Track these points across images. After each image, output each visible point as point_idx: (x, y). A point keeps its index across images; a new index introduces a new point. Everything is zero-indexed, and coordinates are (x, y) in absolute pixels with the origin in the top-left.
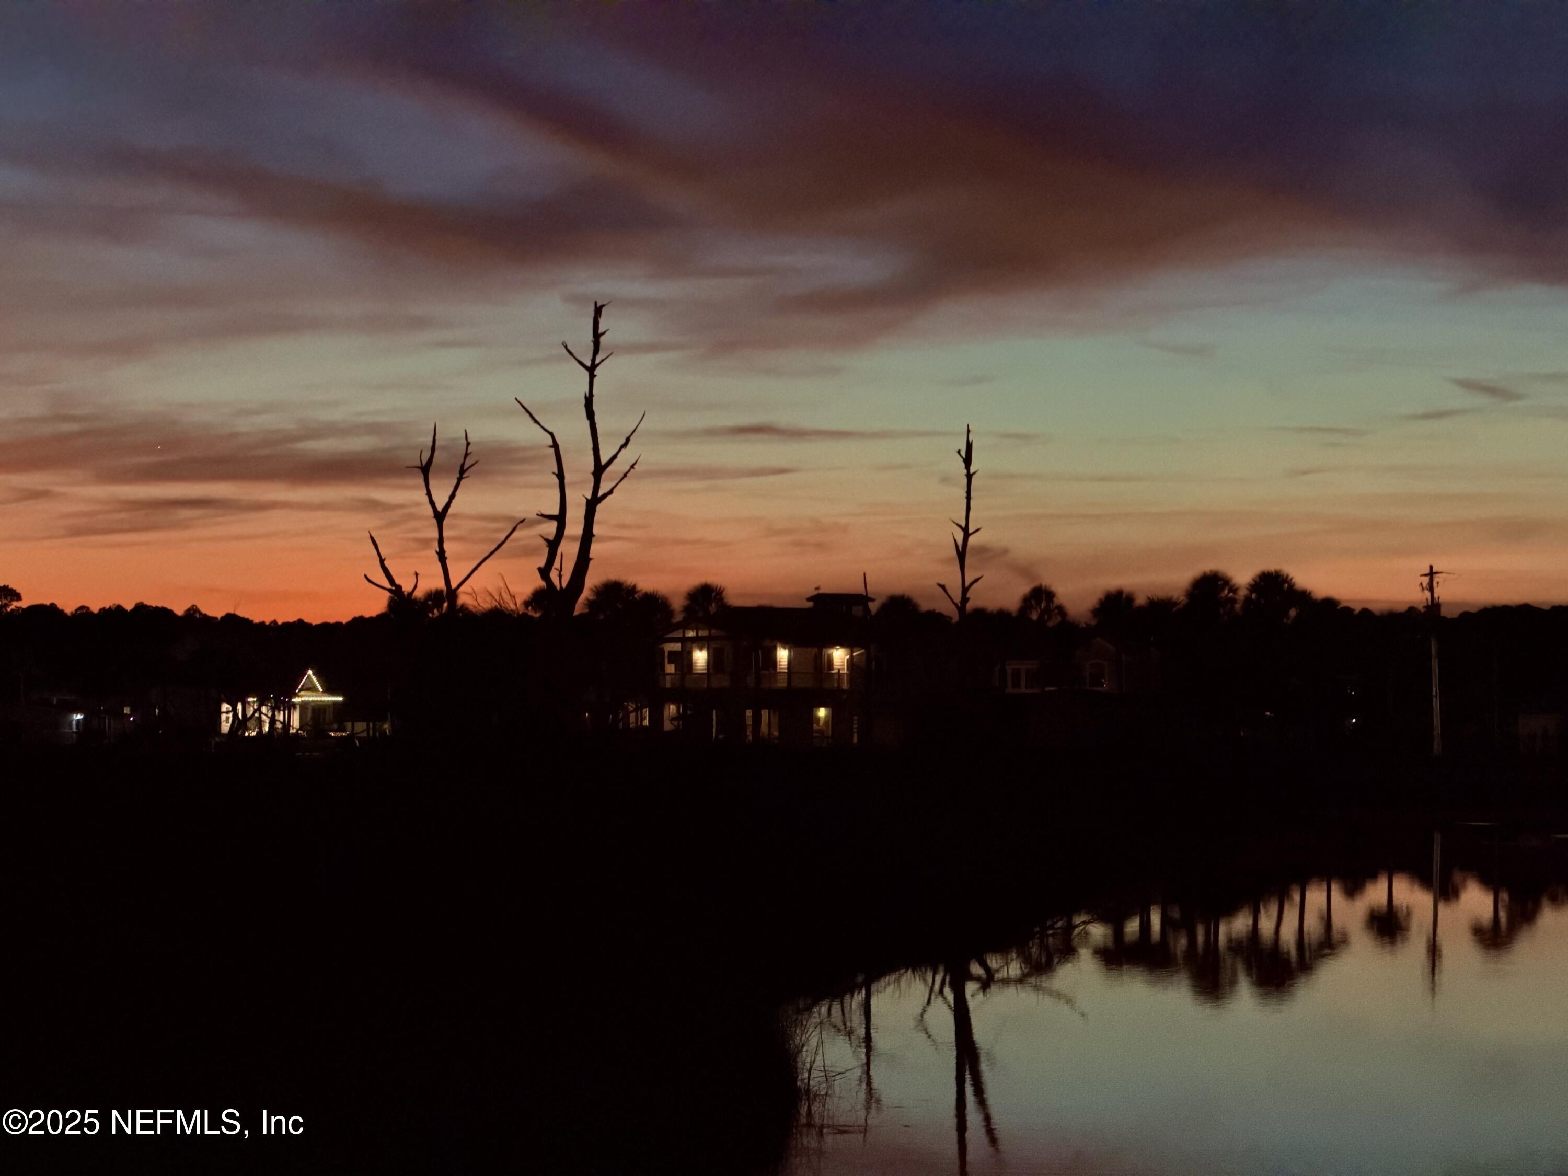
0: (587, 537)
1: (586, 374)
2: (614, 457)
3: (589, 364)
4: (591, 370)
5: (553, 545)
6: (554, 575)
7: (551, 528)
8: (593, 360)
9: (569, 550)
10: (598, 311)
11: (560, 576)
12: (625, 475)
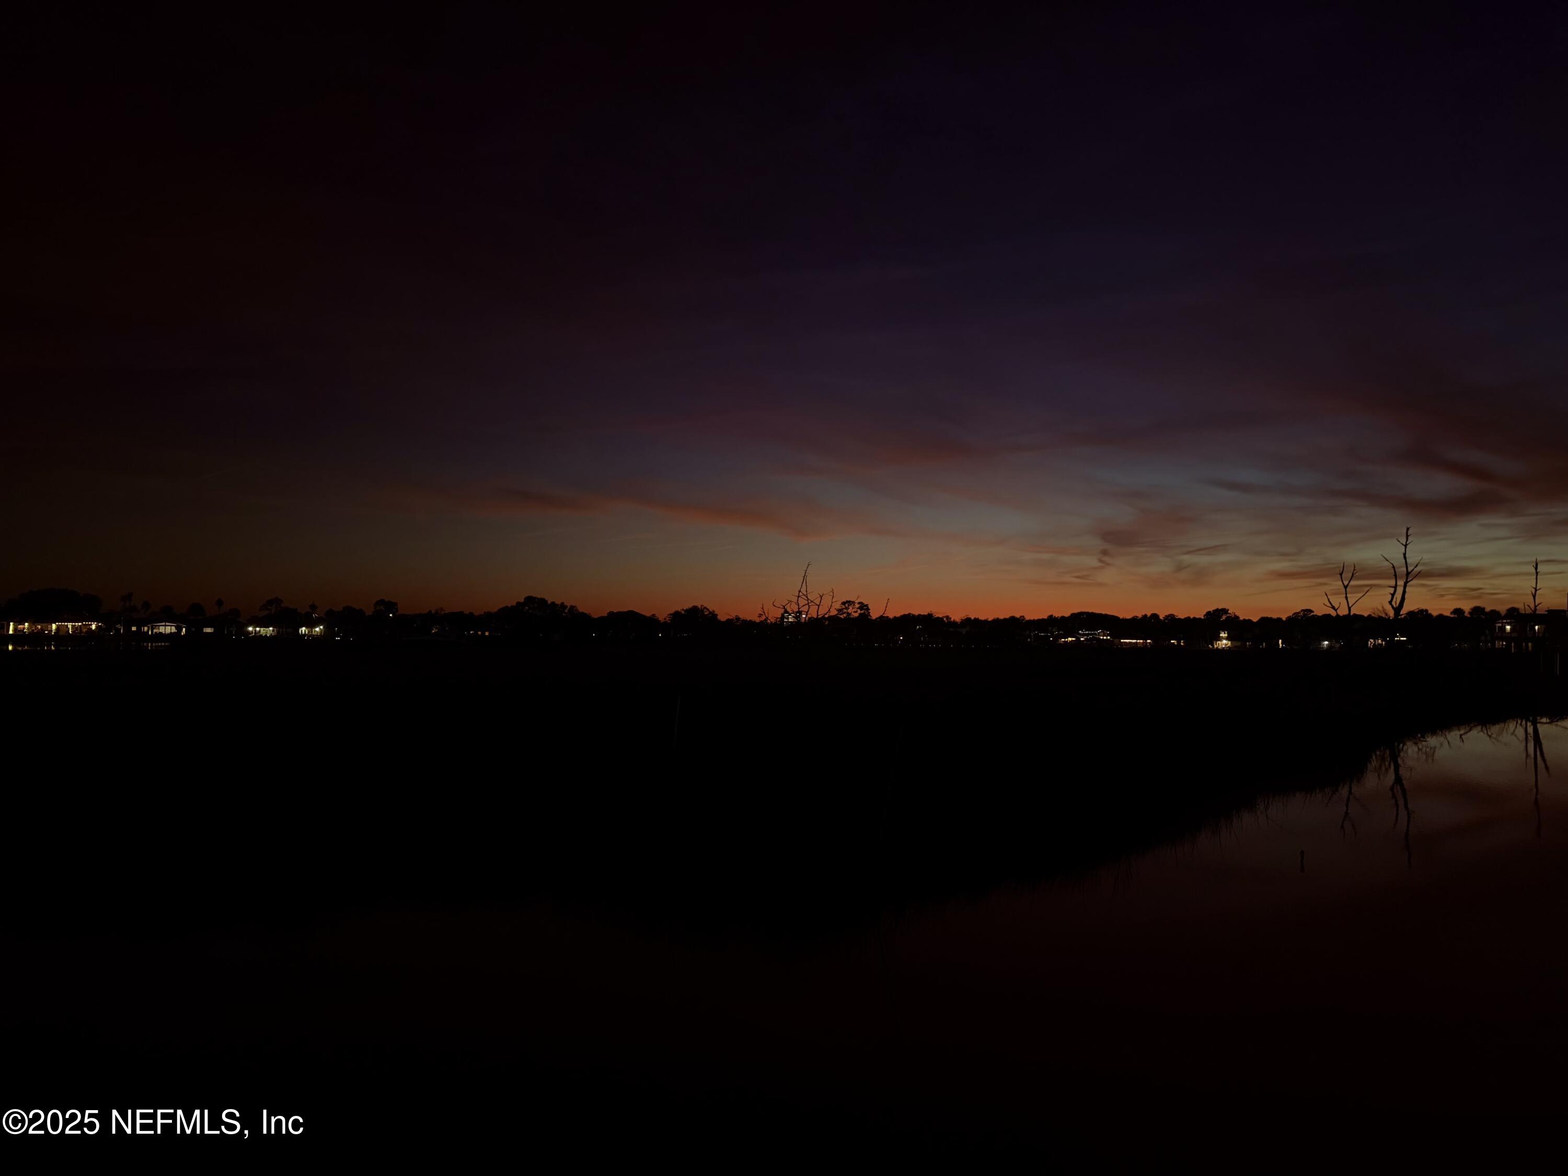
0: (1404, 592)
1: (1404, 547)
2: (1413, 570)
3: (1404, 544)
4: (1406, 546)
5: (1393, 595)
6: (1393, 603)
7: (1392, 590)
8: (1406, 543)
9: (1398, 596)
10: (1408, 529)
11: (1396, 604)
12: (1416, 575)
